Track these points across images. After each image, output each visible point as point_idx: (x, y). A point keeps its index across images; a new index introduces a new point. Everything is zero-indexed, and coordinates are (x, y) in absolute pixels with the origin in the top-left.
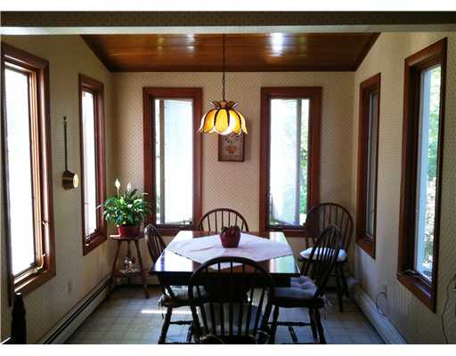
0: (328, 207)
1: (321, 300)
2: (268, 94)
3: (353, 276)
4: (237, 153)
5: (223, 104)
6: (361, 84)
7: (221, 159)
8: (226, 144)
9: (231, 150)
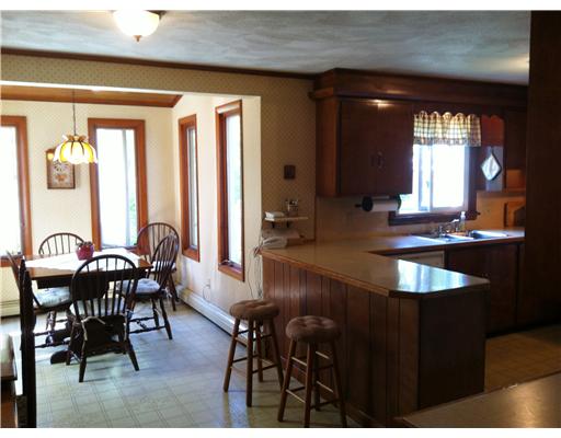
0: (156, 227)
1: (163, 292)
2: (94, 124)
3: (180, 284)
4: (68, 180)
5: (76, 138)
6: (180, 121)
7: (50, 186)
8: (55, 172)
9: (60, 178)
